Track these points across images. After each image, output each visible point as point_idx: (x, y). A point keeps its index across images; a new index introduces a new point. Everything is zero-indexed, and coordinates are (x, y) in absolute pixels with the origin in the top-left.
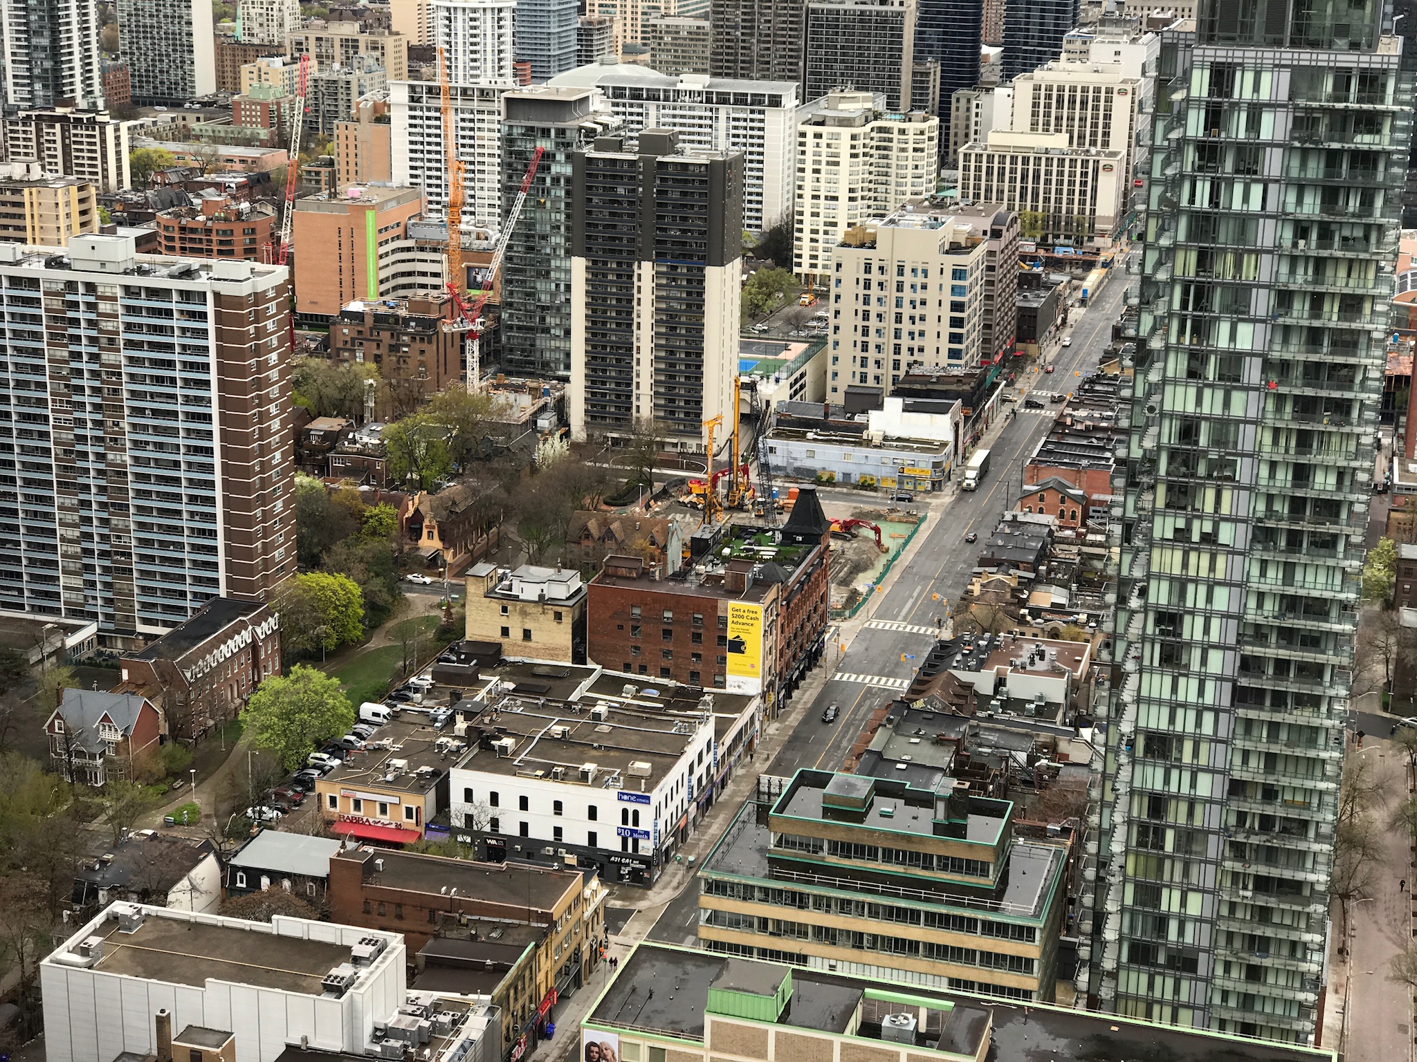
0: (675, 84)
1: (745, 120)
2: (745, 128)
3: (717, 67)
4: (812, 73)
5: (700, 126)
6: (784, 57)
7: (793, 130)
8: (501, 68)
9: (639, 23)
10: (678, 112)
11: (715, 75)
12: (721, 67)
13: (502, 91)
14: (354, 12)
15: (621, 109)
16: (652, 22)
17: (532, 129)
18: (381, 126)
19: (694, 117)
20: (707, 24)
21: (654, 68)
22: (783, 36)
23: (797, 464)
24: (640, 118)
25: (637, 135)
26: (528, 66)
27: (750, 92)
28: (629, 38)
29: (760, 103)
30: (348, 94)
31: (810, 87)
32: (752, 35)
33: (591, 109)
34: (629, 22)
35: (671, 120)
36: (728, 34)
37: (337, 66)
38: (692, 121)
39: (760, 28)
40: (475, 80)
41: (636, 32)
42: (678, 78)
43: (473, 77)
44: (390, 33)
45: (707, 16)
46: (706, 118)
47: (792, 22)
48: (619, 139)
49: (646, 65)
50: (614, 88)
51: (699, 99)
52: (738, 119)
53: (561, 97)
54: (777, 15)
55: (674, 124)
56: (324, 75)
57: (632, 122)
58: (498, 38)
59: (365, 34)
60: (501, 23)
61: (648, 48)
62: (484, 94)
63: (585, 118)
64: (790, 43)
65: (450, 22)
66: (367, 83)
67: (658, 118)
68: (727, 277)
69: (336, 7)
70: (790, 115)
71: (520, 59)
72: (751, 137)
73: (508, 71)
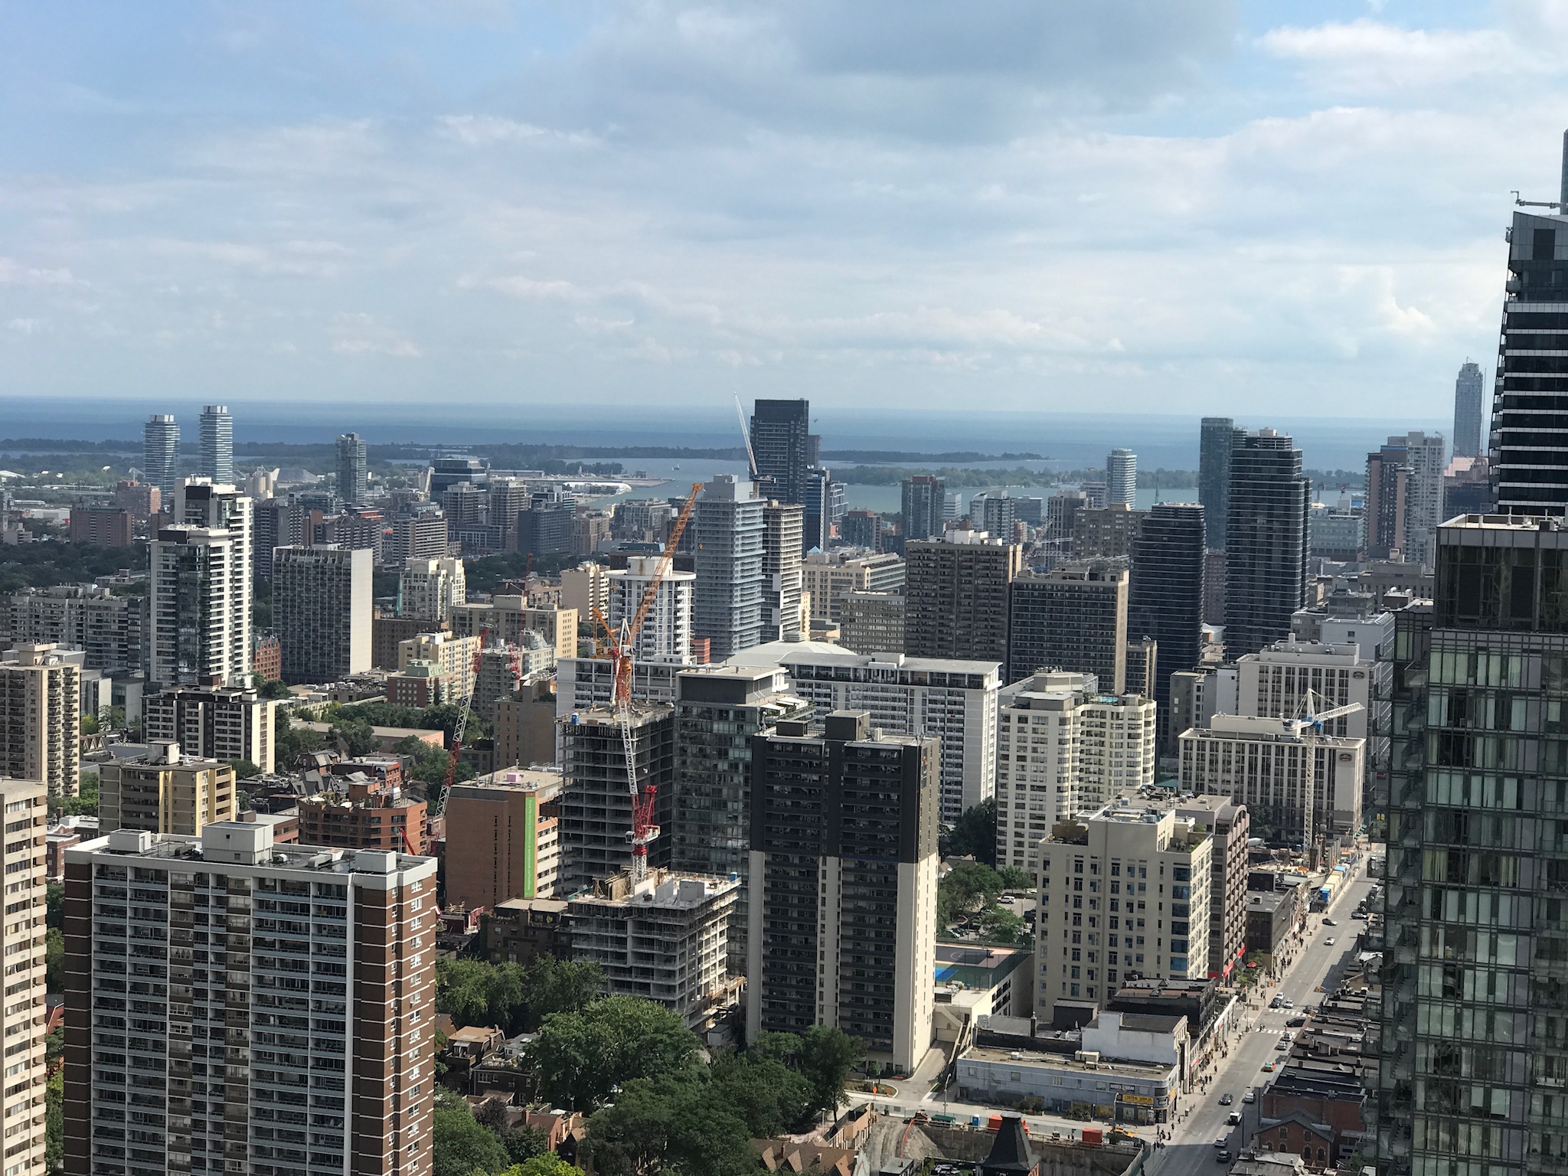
0: (866, 663)
1: (943, 702)
2: (943, 711)
3: (912, 646)
4: (1017, 653)
5: (894, 709)
6: (985, 634)
7: (996, 714)
8: (678, 644)
9: (829, 598)
10: (869, 694)
11: (909, 654)
12: (917, 646)
13: (678, 669)
14: (522, 586)
15: (806, 690)
16: (841, 596)
17: (709, 711)
18: (548, 703)
19: (886, 699)
20: (902, 599)
21: (844, 646)
22: (985, 612)
23: (1001, 1088)
24: (828, 700)
25: (824, 717)
26: (707, 642)
27: (948, 671)
28: (817, 613)
29: (959, 684)
31: (1015, 667)
32: (950, 611)
33: (774, 690)
34: (817, 596)
35: (861, 702)
36: (924, 610)
37: (501, 642)
38: (884, 703)
39: (959, 604)
40: (649, 658)
41: (826, 607)
42: (869, 657)
43: (646, 654)
44: (559, 607)
45: (902, 591)
46: (900, 700)
47: (994, 598)
48: (804, 722)
49: (835, 642)
50: (800, 667)
51: (893, 679)
52: (935, 702)
53: (742, 675)
54: (977, 590)
55: (864, 707)
56: (487, 651)
57: (819, 704)
58: (675, 613)
59: (532, 609)
60: (679, 597)
61: (838, 625)
62: (658, 672)
63: (767, 699)
64: (992, 619)
65: (624, 596)
66: (533, 660)
67: (847, 699)
68: (922, 874)
69: (504, 580)
70: (992, 697)
71: (698, 636)
72: (950, 721)
73: (685, 648)
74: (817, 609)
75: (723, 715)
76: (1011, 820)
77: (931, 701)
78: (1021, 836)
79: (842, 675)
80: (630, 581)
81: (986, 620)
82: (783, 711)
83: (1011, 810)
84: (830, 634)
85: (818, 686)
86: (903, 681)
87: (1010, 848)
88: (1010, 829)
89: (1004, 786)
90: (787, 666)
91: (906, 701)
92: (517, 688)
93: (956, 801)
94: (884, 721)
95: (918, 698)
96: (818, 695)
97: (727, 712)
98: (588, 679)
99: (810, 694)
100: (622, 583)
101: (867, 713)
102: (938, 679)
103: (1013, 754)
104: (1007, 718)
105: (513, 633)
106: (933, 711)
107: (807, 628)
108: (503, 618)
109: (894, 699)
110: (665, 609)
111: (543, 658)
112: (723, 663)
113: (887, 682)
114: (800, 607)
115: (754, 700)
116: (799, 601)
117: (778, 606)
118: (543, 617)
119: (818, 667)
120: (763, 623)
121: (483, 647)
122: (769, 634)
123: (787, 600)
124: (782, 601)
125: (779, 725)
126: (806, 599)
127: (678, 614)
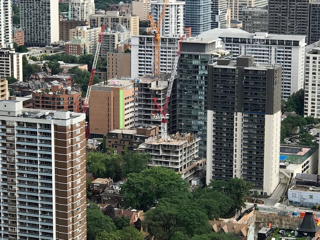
0: (253, 37)
1: (283, 52)
2: (283, 55)
3: (271, 29)
4: (312, 32)
5: (264, 54)
6: (300, 25)
7: (304, 56)
8: (178, 30)
9: (238, 11)
10: (254, 48)
11: (270, 32)
12: (273, 29)
13: (179, 39)
14: (117, 7)
15: (229, 47)
16: (243, 10)
17: (191, 55)
18: (127, 54)
19: (261, 51)
20: (267, 11)
21: (244, 30)
22: (300, 16)
23: (305, 201)
24: (237, 51)
25: (236, 58)
26: (190, 29)
27: (285, 39)
28: (233, 17)
29: (289, 44)
30: (114, 41)
31: (312, 37)
32: (286, 15)
33: (216, 47)
34: (233, 10)
35: (251, 52)
36: (276, 15)
37: (109, 29)
38: (260, 52)
39: (290, 12)
40: (167, 35)
41: (237, 14)
42: (254, 34)
43: (166, 33)
44: (132, 16)
45: (266, 8)
46: (266, 51)
47: (303, 10)
48: (228, 60)
49: (240, 28)
50: (226, 38)
51: (263, 43)
52: (280, 51)
53: (203, 42)
54: (297, 7)
55: (252, 53)
56: (104, 33)
57: (234, 52)
58: (177, 17)
59: (121, 16)
60: (179, 11)
61: (241, 21)
62: (170, 40)
63: (214, 51)
64: (303, 19)
65: (157, 11)
66: (122, 36)
67: (245, 50)
68: (275, 119)
69: (110, 5)
70: (303, 49)
71: (186, 26)
72: (286, 59)
73: (181, 31)
74: (233, 15)
75: (196, 57)
76: (310, 98)
77: (278, 51)
78: (314, 104)
79: (243, 41)
80: (159, 5)
81: (300, 19)
82: (220, 56)
83: (310, 94)
84: (238, 25)
85: (234, 45)
86: (267, 43)
87: (310, 109)
88: (310, 101)
89: (307, 84)
90: (222, 38)
91: (268, 51)
92: (116, 48)
93: (288, 90)
94: (260, 59)
95: (273, 50)
96: (234, 49)
97: (198, 56)
98: (143, 43)
99: (231, 49)
100: (156, 6)
101: (253, 56)
102: (281, 42)
103: (311, 72)
104: (308, 58)
105: (114, 26)
106: (279, 55)
107: (230, 23)
108: (110, 20)
109: (264, 51)
110: (173, 15)
111: (126, 35)
112: (196, 37)
113: (261, 44)
114: (227, 15)
115: (209, 52)
116: (226, 12)
117: (217, 14)
118: (126, 19)
119: (234, 38)
120: (212, 21)
121: (102, 31)
122: (214, 25)
123: (222, 12)
124: (220, 12)
125: (218, 61)
126: (229, 11)
127: (179, 18)
